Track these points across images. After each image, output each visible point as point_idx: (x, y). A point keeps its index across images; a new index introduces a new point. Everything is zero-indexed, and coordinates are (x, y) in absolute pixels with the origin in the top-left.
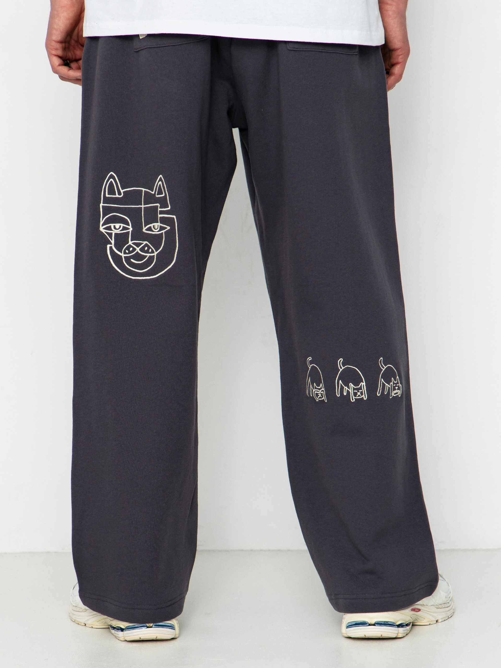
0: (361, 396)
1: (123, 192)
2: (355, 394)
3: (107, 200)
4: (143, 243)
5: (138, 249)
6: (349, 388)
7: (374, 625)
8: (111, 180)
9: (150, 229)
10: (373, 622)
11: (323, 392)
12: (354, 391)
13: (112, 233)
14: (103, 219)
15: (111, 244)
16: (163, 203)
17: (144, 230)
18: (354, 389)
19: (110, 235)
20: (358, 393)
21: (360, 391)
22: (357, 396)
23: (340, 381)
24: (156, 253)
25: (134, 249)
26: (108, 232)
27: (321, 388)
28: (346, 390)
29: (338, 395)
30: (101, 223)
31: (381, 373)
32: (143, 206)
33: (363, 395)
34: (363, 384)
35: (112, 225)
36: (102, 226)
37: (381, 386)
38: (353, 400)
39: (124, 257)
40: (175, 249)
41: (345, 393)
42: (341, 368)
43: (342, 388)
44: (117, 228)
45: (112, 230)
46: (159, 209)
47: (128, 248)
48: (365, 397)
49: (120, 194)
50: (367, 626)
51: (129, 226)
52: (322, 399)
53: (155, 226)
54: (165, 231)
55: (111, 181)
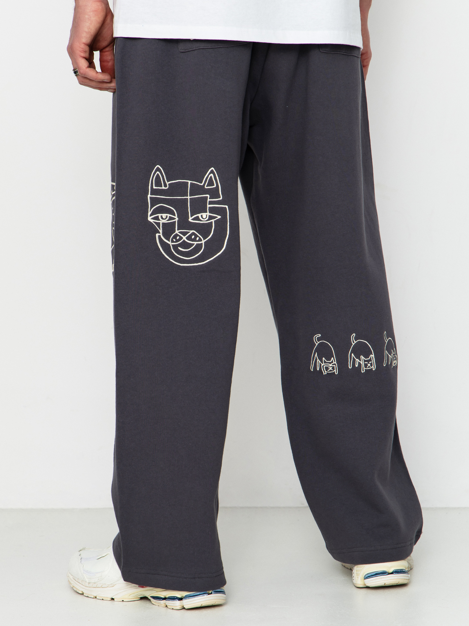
0: (371, 367)
1: (169, 184)
2: (366, 365)
3: (154, 192)
4: (189, 232)
5: (184, 238)
6: (360, 360)
7: (392, 573)
8: (158, 172)
9: (197, 219)
10: (391, 571)
11: (335, 366)
12: (365, 363)
13: (160, 223)
14: (150, 210)
15: (160, 233)
16: (214, 193)
17: (190, 220)
18: (365, 361)
19: (158, 224)
20: (368, 364)
21: (370, 362)
22: (367, 367)
23: (353, 355)
24: (203, 242)
25: (181, 238)
26: (156, 222)
27: (332, 362)
28: (358, 362)
29: (350, 367)
30: (149, 213)
31: (386, 346)
32: (189, 197)
33: (372, 366)
34: (372, 356)
35: (159, 215)
36: (151, 216)
37: (387, 357)
38: (363, 371)
39: (172, 245)
40: (226, 237)
41: (357, 365)
42: (354, 342)
43: (354, 360)
44: (164, 218)
45: (160, 220)
46: (209, 200)
47: (175, 237)
48: (374, 368)
49: (165, 186)
50: (387, 575)
51: (175, 216)
52: (332, 372)
53: (203, 216)
54: (215, 220)
55: (158, 174)
